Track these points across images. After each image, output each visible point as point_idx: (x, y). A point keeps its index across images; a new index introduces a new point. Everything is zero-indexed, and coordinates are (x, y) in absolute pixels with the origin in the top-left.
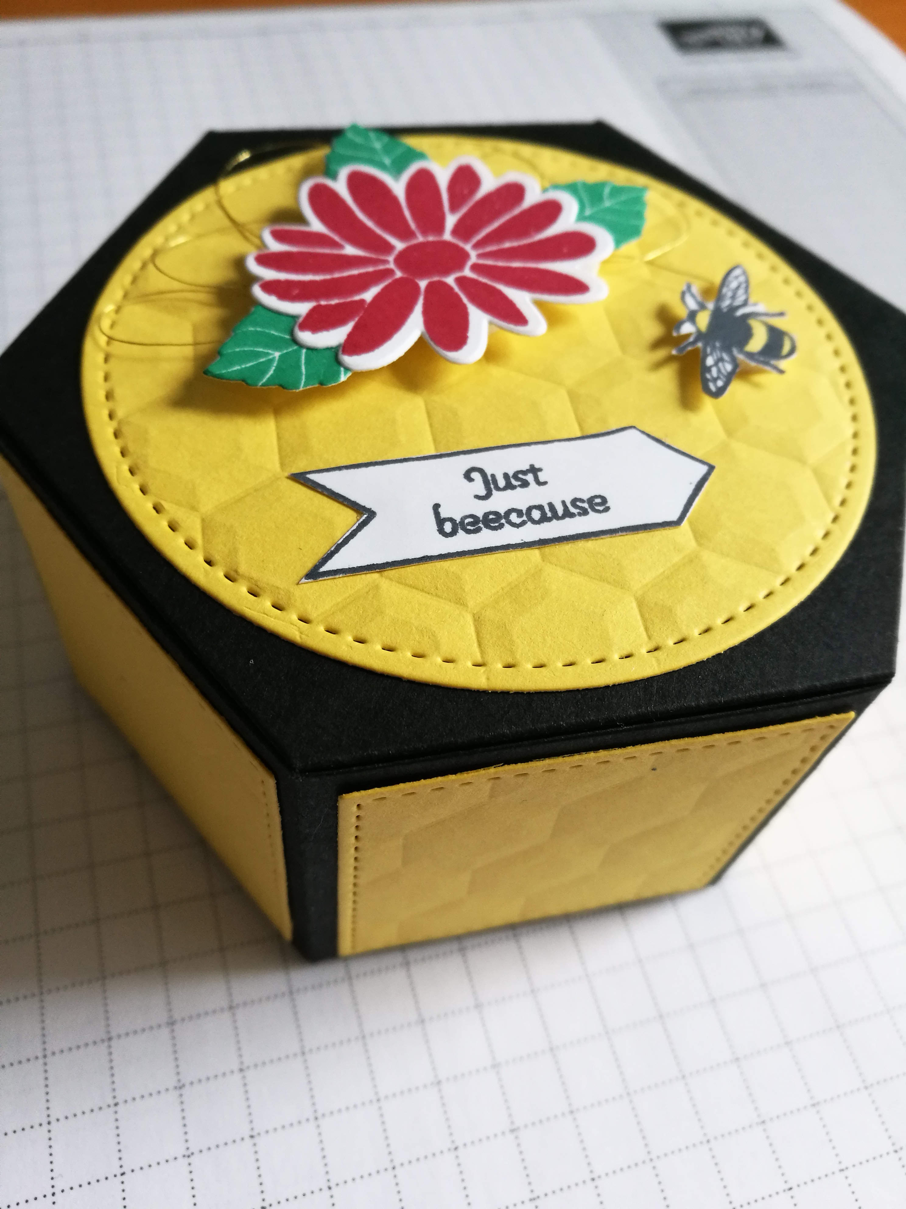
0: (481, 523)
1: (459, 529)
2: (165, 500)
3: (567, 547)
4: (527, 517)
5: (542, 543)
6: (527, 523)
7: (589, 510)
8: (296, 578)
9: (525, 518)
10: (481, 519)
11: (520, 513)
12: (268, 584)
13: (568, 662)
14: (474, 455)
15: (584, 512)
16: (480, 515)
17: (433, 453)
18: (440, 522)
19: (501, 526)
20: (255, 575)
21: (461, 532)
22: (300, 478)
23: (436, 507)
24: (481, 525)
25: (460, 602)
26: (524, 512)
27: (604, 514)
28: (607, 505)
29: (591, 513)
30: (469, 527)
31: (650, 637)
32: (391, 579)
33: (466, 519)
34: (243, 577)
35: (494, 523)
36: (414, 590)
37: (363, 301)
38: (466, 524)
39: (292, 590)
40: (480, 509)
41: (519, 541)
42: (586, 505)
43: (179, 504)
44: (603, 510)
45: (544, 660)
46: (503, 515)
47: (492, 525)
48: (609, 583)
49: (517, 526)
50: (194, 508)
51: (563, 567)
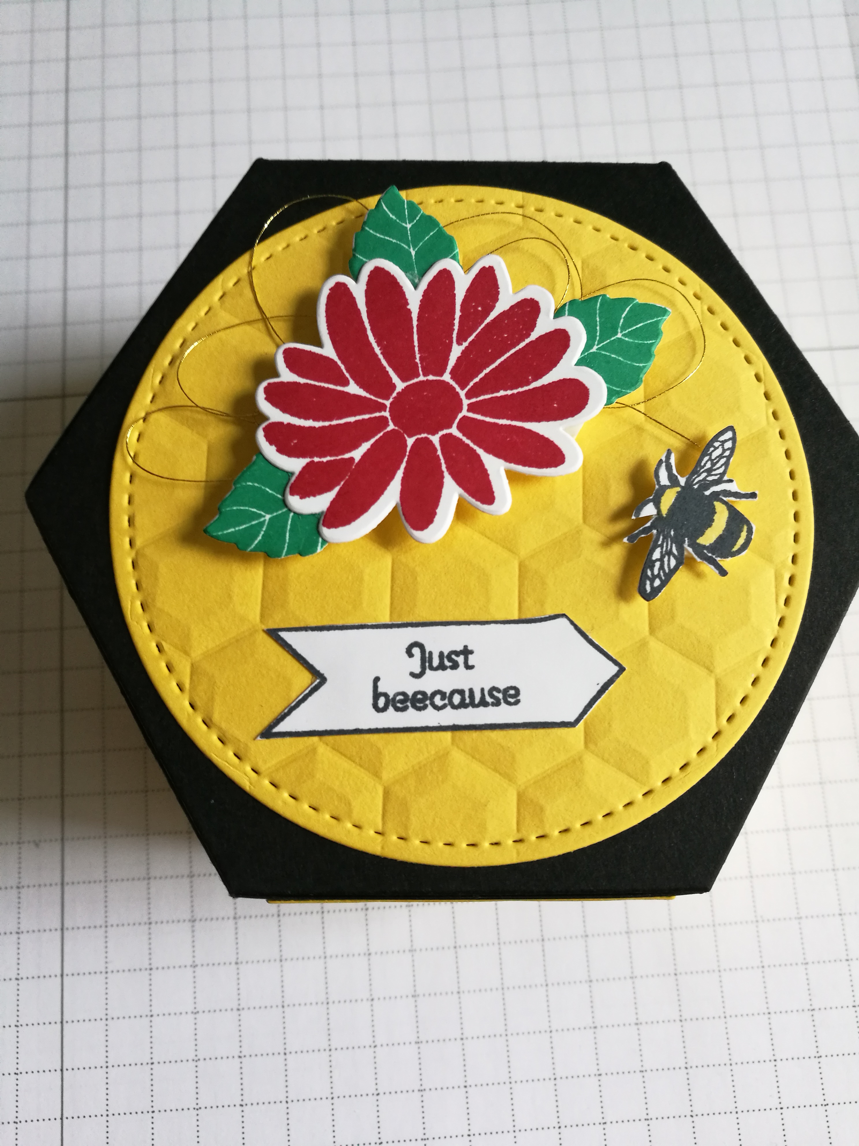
0: (409, 701)
1: (390, 705)
2: (166, 641)
3: (475, 734)
4: (448, 701)
5: (455, 728)
6: (447, 706)
7: (502, 701)
8: (254, 734)
9: (446, 701)
10: (410, 697)
11: (443, 695)
12: (232, 736)
13: (448, 843)
14: (420, 629)
15: (497, 703)
16: (410, 694)
17: (387, 620)
18: (377, 695)
19: (425, 707)
20: (223, 725)
21: (391, 709)
22: (273, 634)
23: (377, 680)
24: (409, 704)
25: (377, 774)
26: (448, 695)
27: (514, 707)
28: (518, 698)
29: (503, 705)
30: (399, 705)
31: (518, 830)
32: (327, 744)
33: (397, 696)
34: (215, 725)
35: (420, 703)
36: (343, 757)
37: (352, 459)
38: (398, 700)
39: (249, 744)
40: (411, 687)
41: (436, 724)
42: (500, 696)
43: (176, 646)
44: (514, 702)
45: (429, 838)
46: (429, 695)
47: (418, 705)
48: (500, 774)
49: (438, 708)
50: (186, 653)
51: (467, 753)
